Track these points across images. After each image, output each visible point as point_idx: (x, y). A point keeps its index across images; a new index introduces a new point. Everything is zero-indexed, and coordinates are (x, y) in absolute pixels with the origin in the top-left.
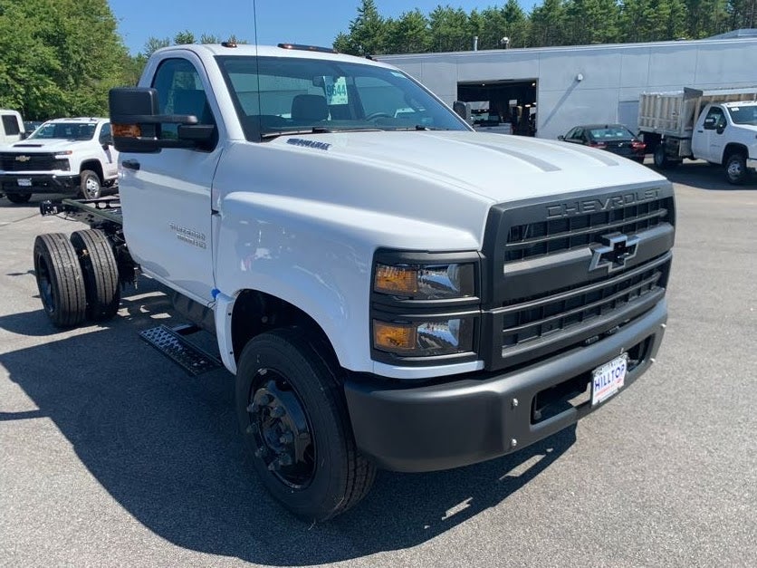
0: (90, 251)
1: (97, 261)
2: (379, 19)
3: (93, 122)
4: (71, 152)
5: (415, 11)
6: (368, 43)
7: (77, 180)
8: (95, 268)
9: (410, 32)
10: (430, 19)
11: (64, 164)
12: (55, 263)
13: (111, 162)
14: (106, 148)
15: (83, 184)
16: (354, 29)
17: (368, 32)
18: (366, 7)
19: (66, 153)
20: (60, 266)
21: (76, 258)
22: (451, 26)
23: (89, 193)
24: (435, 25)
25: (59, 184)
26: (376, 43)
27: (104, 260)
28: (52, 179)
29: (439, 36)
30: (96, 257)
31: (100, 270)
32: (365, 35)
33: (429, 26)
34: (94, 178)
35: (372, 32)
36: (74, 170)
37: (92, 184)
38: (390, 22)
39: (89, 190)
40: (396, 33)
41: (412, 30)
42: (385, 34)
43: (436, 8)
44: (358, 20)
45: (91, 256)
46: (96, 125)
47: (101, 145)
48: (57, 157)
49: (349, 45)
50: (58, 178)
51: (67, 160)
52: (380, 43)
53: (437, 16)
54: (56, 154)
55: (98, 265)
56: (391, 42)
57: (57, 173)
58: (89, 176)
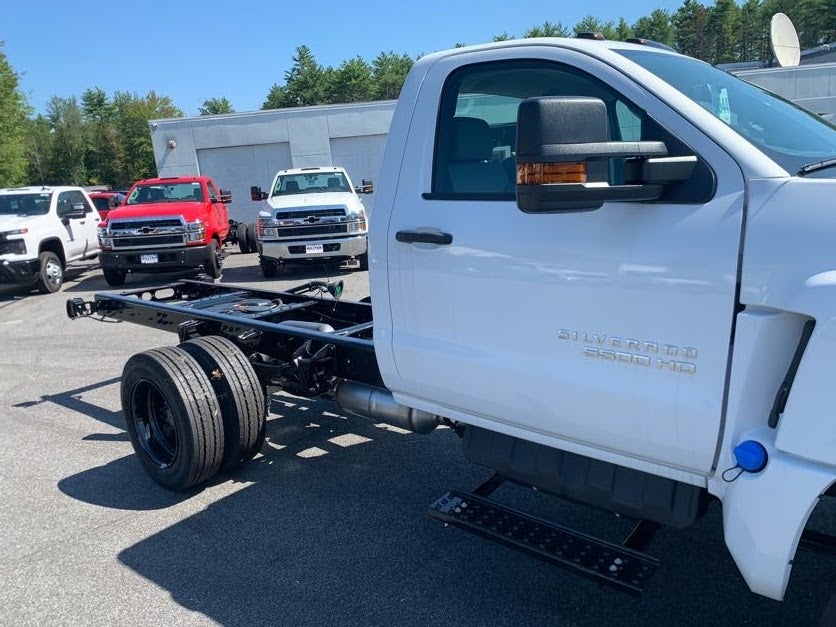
0: (225, 371)
1: (238, 385)
2: (317, 68)
3: (46, 191)
4: (26, 230)
5: (357, 59)
6: (308, 94)
7: (36, 265)
8: (235, 394)
9: (353, 81)
10: (373, 66)
11: (18, 246)
12: (183, 395)
13: (72, 240)
14: (66, 223)
15: (43, 269)
16: (290, 80)
17: (307, 82)
18: (302, 57)
19: (20, 232)
20: (192, 399)
21: (208, 382)
22: (397, 73)
23: (50, 281)
24: (380, 73)
25: (13, 271)
26: (316, 94)
27: (245, 383)
28: (4, 266)
29: (385, 85)
30: (235, 378)
31: (242, 396)
32: (303, 85)
33: (372, 74)
34: (54, 261)
35: (311, 82)
36: (32, 253)
37: (53, 269)
38: (330, 71)
39: (50, 277)
40: (339, 83)
41: (356, 78)
42: (326, 85)
43: (379, 54)
44: (294, 70)
45: (228, 377)
46: (51, 195)
47: (60, 220)
48: (9, 237)
49: (286, 97)
50: (12, 264)
51: (22, 240)
52: (322, 94)
53: (382, 63)
54: (7, 233)
55: (240, 390)
56: (335, 92)
57: (10, 258)
58: (48, 260)
